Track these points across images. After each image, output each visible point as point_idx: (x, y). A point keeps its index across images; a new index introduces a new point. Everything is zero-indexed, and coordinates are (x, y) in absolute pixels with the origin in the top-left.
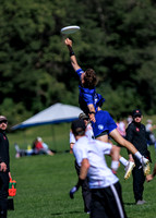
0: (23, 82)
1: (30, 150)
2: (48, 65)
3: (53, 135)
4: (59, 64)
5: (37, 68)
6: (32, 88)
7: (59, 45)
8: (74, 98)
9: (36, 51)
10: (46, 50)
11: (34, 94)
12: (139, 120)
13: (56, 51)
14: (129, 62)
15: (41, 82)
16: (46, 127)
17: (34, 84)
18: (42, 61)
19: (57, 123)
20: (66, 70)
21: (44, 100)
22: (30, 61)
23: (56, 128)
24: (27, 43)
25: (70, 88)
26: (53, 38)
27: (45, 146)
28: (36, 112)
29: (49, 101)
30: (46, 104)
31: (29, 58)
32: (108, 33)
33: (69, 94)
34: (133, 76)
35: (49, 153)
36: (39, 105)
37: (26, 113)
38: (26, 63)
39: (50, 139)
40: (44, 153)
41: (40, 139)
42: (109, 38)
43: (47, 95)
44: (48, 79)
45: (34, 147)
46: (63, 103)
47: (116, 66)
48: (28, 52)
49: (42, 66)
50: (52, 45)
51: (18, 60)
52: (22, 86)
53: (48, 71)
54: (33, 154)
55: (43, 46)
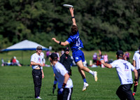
0: (9, 27)
1: (9, 63)
2: (23, 20)
3: (22, 56)
4: (29, 19)
5: (17, 21)
6: (13, 31)
7: (30, 10)
8: (35, 38)
9: (17, 12)
10: (23, 11)
11: (14, 34)
12: (67, 53)
13: (28, 13)
14: (65, 22)
15: (19, 28)
16: (19, 51)
17: (15, 28)
18: (20, 17)
19: (25, 50)
20: (32, 23)
21: (19, 37)
22: (14, 17)
23: (24, 53)
24: (13, 7)
25: (33, 33)
26: (27, 6)
27: (17, 61)
28: (15, 43)
29: (22, 38)
30: (20, 39)
31: (13, 15)
32: (56, 6)
33: (33, 36)
34: (67, 30)
35: (19, 65)
36: (17, 40)
37: (9, 43)
38: (11, 17)
39: (21, 58)
40: (17, 65)
41: (15, 58)
42: (56, 9)
43: (21, 35)
44: (22, 27)
45: (11, 61)
46: (29, 40)
47: (58, 24)
48: (13, 12)
49: (20, 20)
50: (26, 9)
51: (8, 15)
52: (8, 29)
53: (23, 23)
54: (11, 65)
55: (21, 9)
